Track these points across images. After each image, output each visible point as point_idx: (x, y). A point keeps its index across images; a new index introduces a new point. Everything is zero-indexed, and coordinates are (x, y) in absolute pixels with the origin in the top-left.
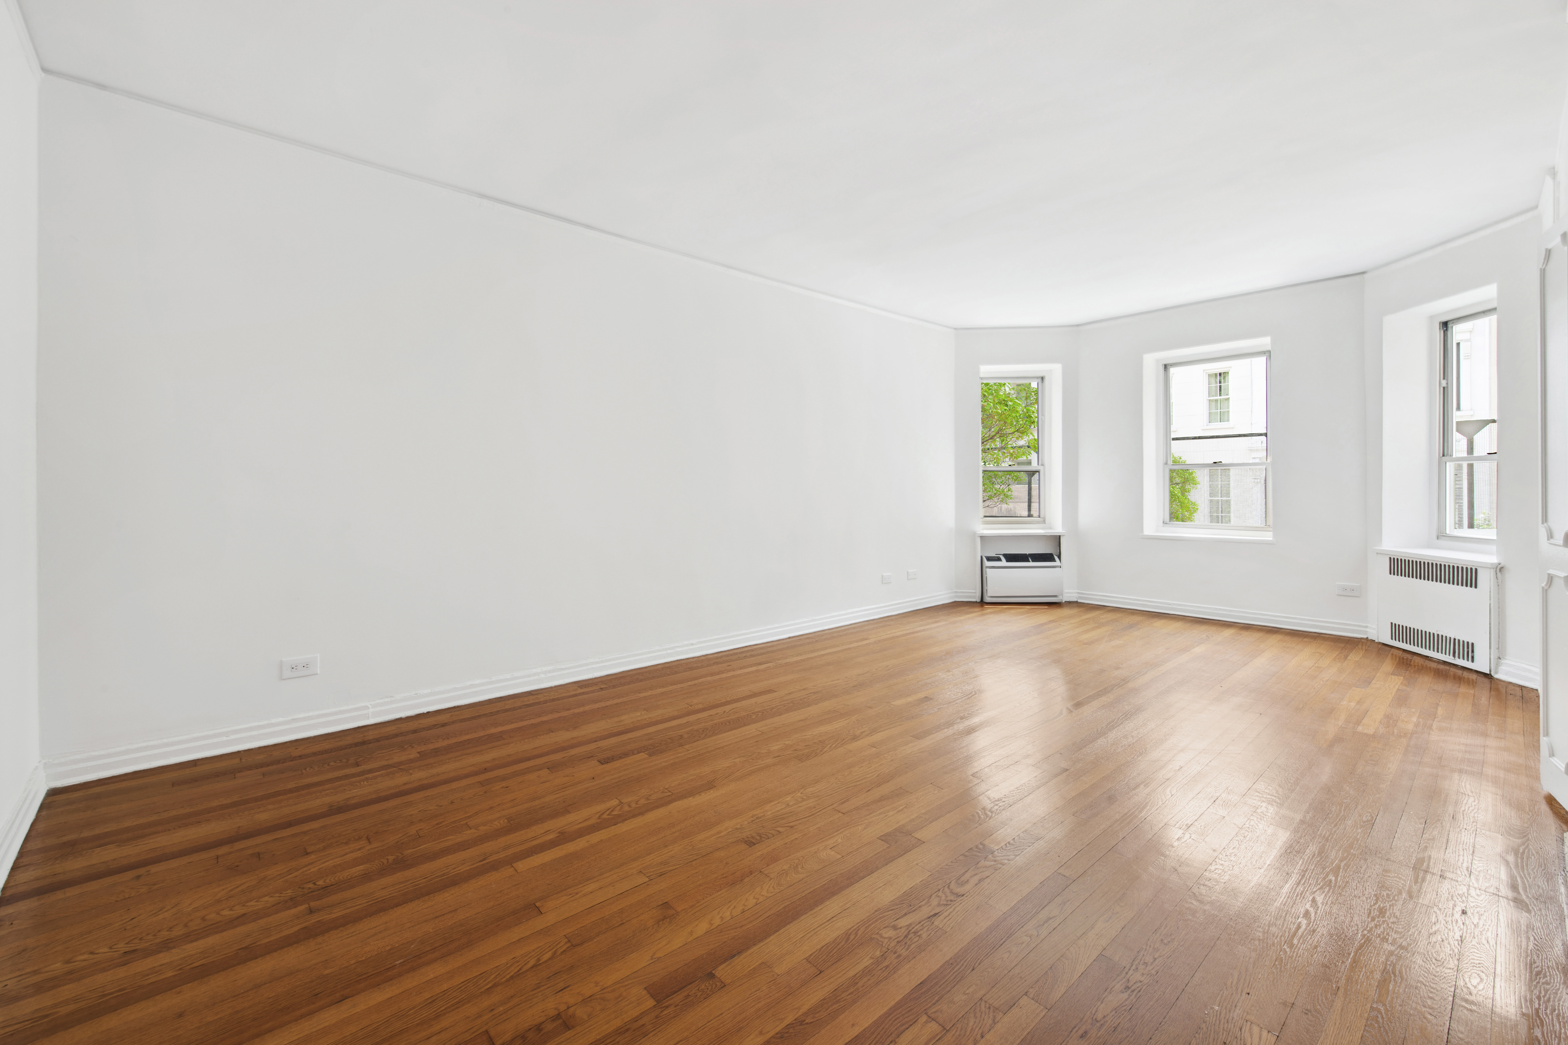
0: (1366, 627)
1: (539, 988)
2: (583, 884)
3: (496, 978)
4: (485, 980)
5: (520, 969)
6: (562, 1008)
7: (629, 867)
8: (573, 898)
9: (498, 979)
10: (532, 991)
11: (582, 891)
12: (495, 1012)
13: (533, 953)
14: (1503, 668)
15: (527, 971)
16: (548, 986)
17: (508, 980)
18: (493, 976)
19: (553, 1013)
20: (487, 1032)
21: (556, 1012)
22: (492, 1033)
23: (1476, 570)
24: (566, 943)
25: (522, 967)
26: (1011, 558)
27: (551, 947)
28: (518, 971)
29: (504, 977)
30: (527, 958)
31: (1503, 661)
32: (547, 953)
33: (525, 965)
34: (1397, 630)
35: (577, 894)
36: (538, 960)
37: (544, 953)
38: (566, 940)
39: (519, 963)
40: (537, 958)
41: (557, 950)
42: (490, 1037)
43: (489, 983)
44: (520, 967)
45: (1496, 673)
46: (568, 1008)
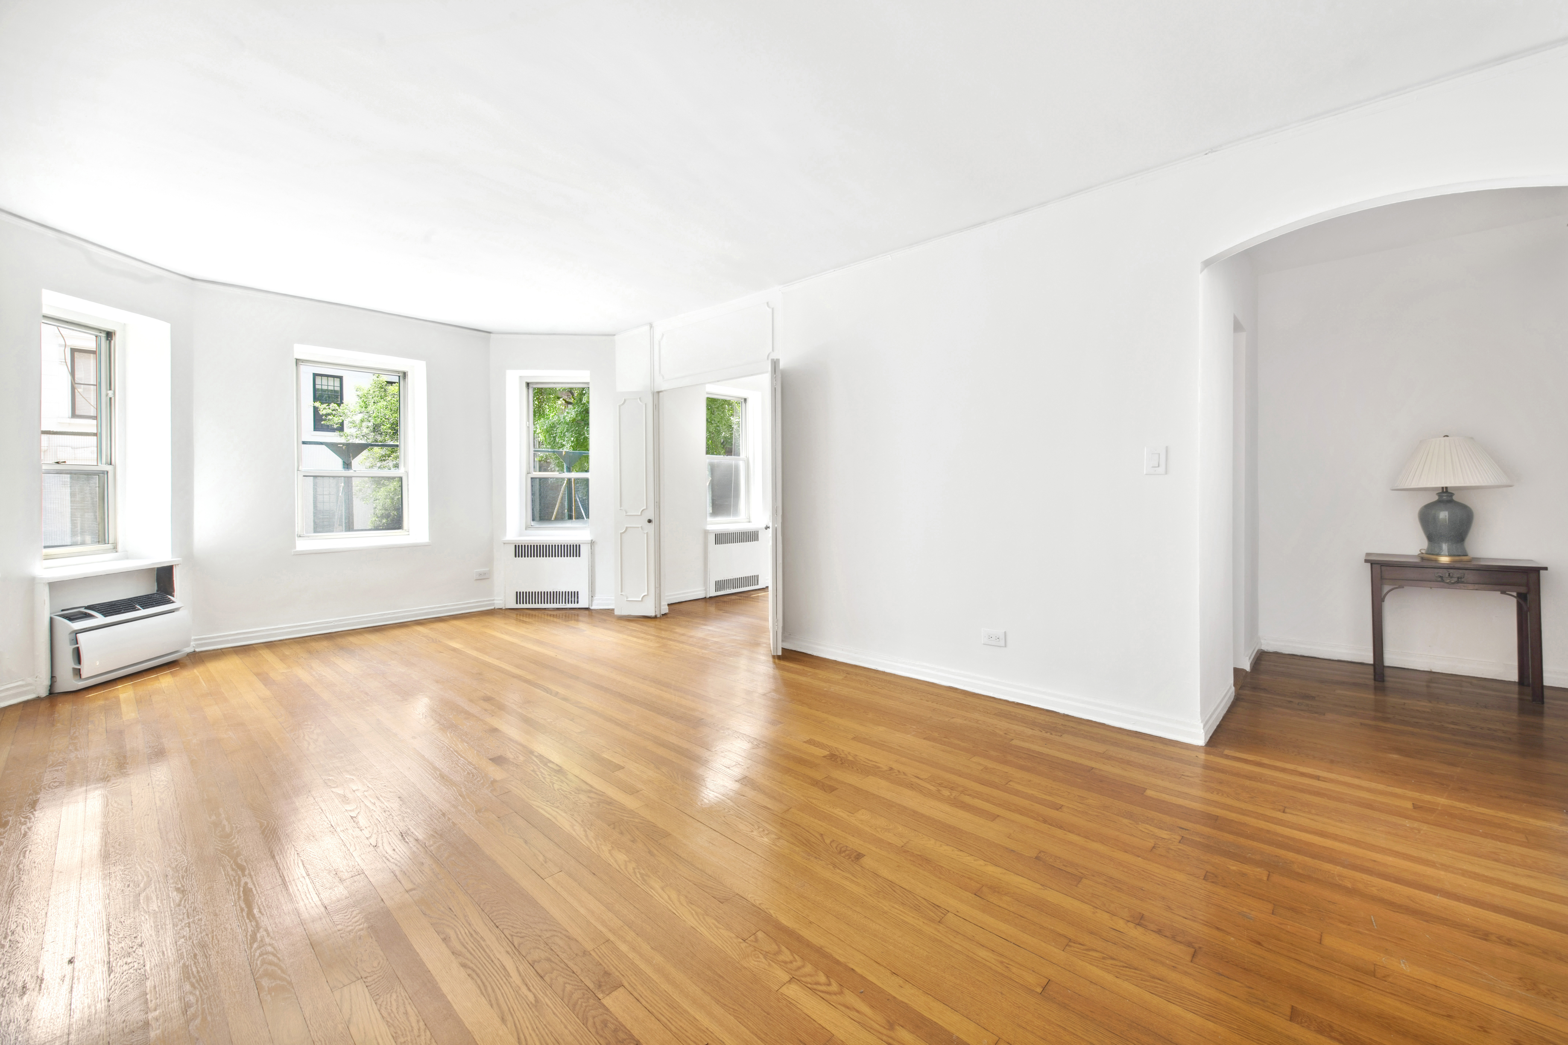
0: (493, 600)
1: (1129, 946)
2: (984, 962)
3: (1147, 981)
4: (1157, 987)
5: (1124, 967)
6: (1131, 925)
7: (936, 933)
8: (1010, 963)
9: (1147, 978)
10: (1135, 949)
11: (995, 959)
12: (1173, 964)
13: (1101, 965)
14: (595, 602)
15: (1122, 962)
16: (1122, 941)
17: (1141, 970)
18: (1148, 983)
19: (1140, 929)
20: (1191, 961)
21: (1138, 927)
22: (1188, 958)
23: (579, 545)
24: (1070, 946)
25: (1121, 966)
26: (109, 609)
27: (1084, 955)
28: (1126, 967)
29: (1140, 974)
30: (1109, 968)
31: (595, 598)
32: (1093, 956)
33: (1116, 966)
34: (520, 597)
35: (1002, 962)
36: (1104, 958)
37: (1094, 958)
38: (1067, 947)
39: (1119, 971)
40: (1103, 961)
41: (1083, 950)
42: (1193, 957)
43: (1155, 983)
44: (1122, 968)
45: (591, 606)
46: (1129, 921)
